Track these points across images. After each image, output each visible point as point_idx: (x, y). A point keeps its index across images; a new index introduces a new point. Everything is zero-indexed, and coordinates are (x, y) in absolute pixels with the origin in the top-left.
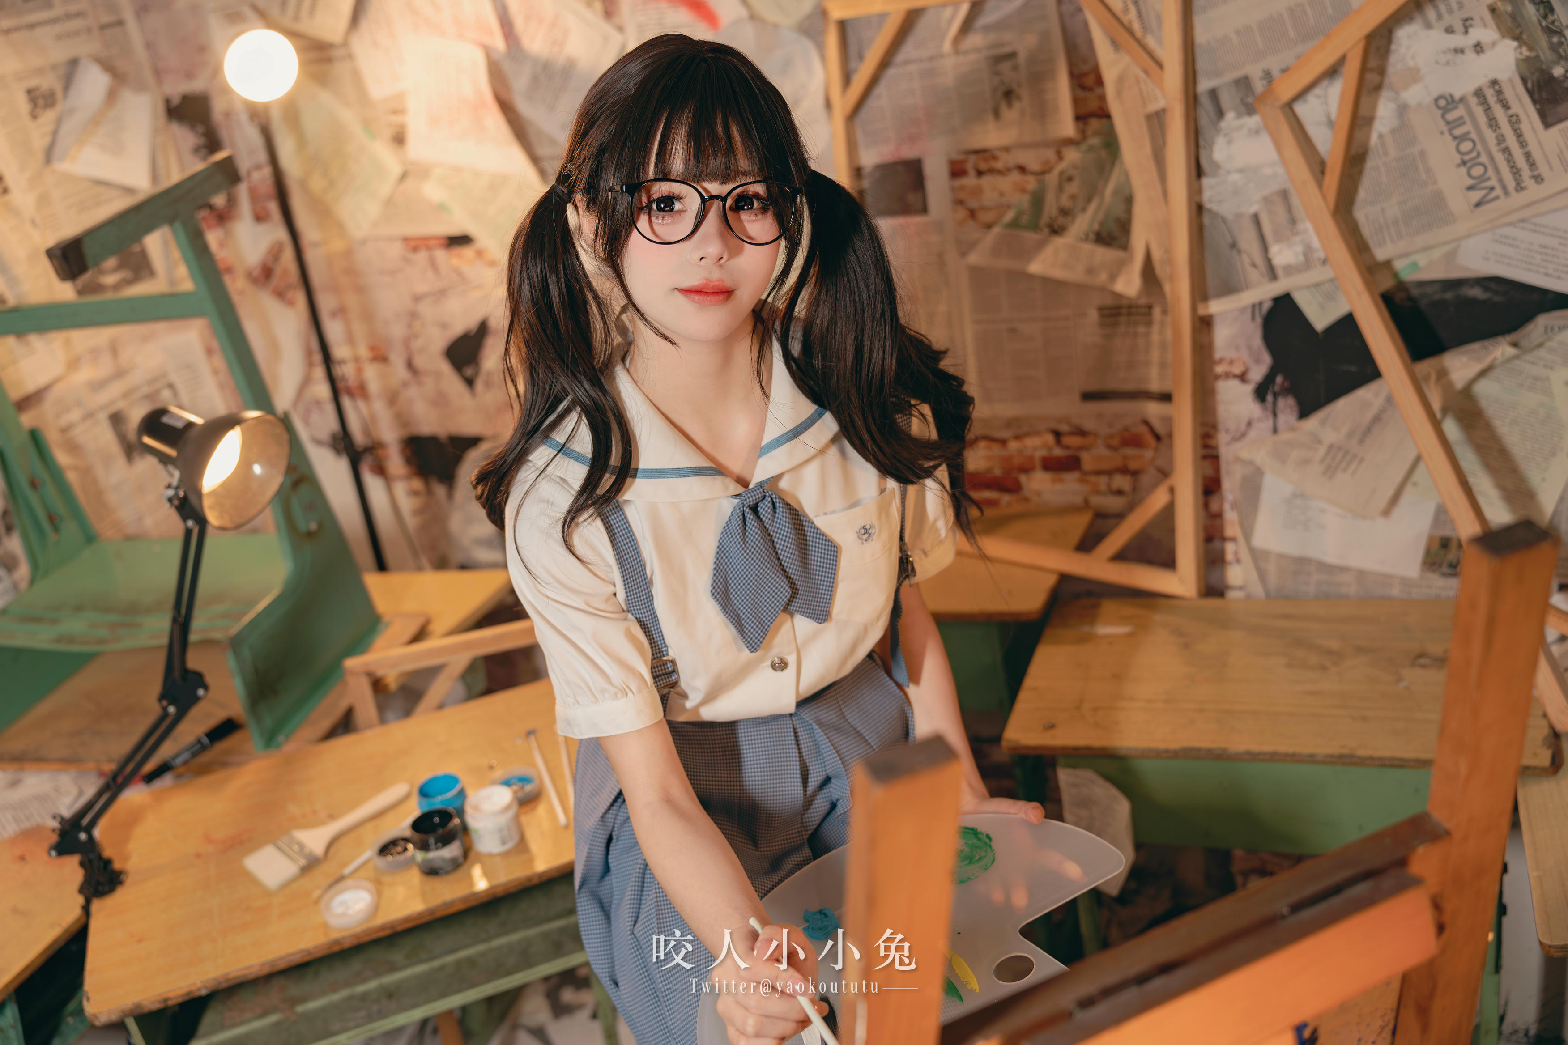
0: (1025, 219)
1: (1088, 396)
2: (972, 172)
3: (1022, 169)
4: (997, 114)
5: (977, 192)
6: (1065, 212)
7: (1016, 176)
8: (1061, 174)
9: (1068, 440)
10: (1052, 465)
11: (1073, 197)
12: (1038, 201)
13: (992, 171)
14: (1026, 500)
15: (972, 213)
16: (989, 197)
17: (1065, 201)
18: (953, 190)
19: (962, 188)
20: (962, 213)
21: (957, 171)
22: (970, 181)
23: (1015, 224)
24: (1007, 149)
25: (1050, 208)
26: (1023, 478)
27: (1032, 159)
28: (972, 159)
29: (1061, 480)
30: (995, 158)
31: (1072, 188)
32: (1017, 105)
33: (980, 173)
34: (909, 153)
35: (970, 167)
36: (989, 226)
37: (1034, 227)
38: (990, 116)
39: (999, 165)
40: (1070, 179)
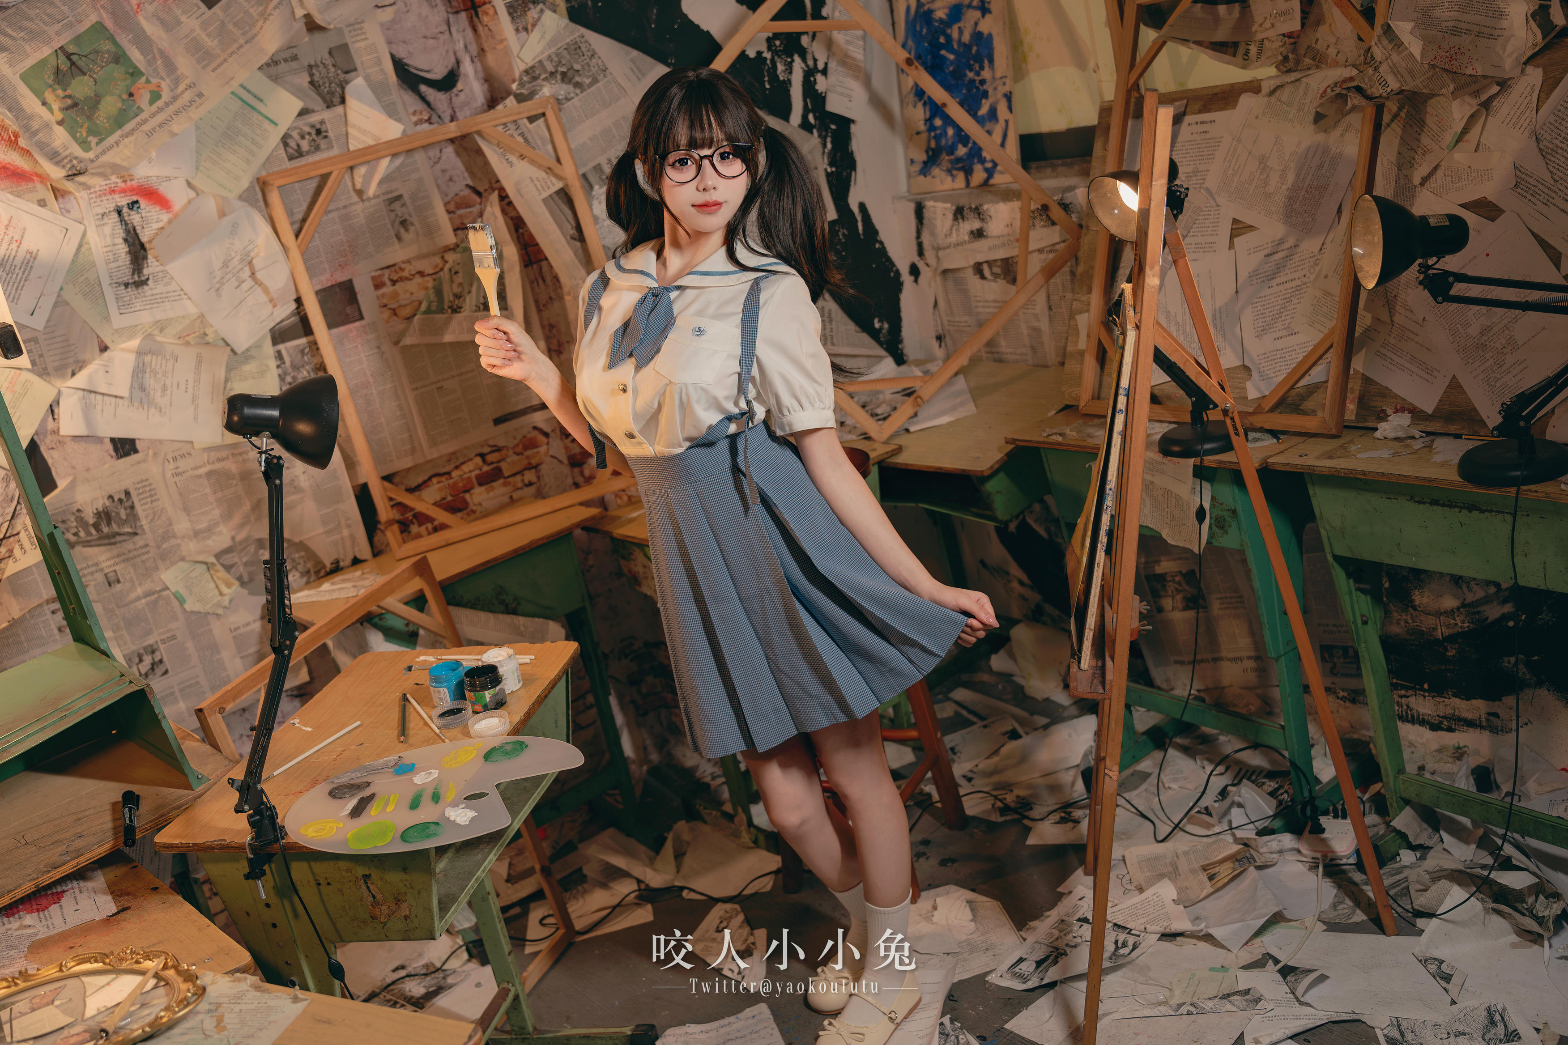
0: (434, 307)
1: (498, 421)
2: (388, 283)
3: (421, 274)
4: (399, 238)
5: (395, 295)
6: (458, 296)
7: (418, 279)
8: (450, 270)
9: (490, 458)
10: (485, 480)
11: (460, 284)
12: (439, 292)
13: (401, 279)
14: (473, 512)
15: (394, 312)
16: (404, 298)
17: (456, 290)
18: (378, 297)
19: (383, 295)
20: (387, 314)
21: (378, 285)
22: (388, 289)
23: (428, 311)
24: (408, 262)
25: (448, 297)
26: (467, 496)
27: (427, 266)
28: (387, 272)
29: (493, 489)
30: (402, 270)
31: (459, 279)
32: (412, 229)
33: (394, 282)
34: (341, 277)
35: (386, 279)
36: (409, 318)
37: (441, 310)
38: (395, 240)
39: (406, 274)
40: (456, 273)
